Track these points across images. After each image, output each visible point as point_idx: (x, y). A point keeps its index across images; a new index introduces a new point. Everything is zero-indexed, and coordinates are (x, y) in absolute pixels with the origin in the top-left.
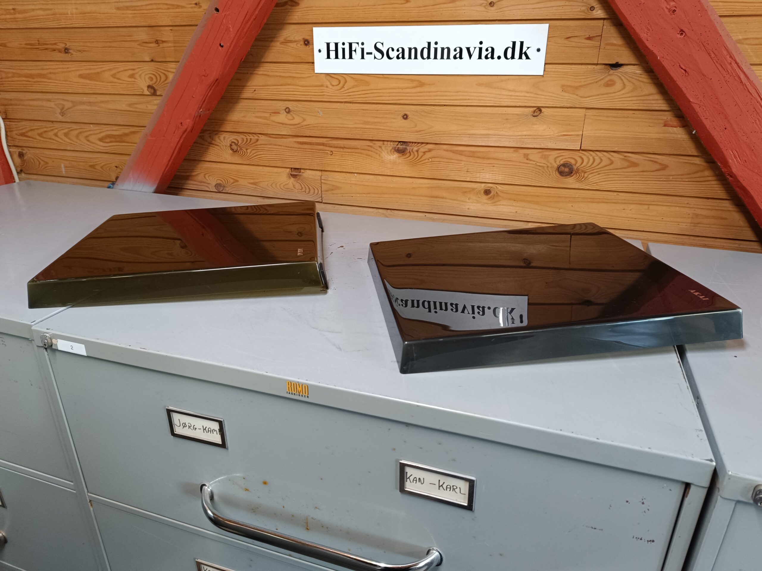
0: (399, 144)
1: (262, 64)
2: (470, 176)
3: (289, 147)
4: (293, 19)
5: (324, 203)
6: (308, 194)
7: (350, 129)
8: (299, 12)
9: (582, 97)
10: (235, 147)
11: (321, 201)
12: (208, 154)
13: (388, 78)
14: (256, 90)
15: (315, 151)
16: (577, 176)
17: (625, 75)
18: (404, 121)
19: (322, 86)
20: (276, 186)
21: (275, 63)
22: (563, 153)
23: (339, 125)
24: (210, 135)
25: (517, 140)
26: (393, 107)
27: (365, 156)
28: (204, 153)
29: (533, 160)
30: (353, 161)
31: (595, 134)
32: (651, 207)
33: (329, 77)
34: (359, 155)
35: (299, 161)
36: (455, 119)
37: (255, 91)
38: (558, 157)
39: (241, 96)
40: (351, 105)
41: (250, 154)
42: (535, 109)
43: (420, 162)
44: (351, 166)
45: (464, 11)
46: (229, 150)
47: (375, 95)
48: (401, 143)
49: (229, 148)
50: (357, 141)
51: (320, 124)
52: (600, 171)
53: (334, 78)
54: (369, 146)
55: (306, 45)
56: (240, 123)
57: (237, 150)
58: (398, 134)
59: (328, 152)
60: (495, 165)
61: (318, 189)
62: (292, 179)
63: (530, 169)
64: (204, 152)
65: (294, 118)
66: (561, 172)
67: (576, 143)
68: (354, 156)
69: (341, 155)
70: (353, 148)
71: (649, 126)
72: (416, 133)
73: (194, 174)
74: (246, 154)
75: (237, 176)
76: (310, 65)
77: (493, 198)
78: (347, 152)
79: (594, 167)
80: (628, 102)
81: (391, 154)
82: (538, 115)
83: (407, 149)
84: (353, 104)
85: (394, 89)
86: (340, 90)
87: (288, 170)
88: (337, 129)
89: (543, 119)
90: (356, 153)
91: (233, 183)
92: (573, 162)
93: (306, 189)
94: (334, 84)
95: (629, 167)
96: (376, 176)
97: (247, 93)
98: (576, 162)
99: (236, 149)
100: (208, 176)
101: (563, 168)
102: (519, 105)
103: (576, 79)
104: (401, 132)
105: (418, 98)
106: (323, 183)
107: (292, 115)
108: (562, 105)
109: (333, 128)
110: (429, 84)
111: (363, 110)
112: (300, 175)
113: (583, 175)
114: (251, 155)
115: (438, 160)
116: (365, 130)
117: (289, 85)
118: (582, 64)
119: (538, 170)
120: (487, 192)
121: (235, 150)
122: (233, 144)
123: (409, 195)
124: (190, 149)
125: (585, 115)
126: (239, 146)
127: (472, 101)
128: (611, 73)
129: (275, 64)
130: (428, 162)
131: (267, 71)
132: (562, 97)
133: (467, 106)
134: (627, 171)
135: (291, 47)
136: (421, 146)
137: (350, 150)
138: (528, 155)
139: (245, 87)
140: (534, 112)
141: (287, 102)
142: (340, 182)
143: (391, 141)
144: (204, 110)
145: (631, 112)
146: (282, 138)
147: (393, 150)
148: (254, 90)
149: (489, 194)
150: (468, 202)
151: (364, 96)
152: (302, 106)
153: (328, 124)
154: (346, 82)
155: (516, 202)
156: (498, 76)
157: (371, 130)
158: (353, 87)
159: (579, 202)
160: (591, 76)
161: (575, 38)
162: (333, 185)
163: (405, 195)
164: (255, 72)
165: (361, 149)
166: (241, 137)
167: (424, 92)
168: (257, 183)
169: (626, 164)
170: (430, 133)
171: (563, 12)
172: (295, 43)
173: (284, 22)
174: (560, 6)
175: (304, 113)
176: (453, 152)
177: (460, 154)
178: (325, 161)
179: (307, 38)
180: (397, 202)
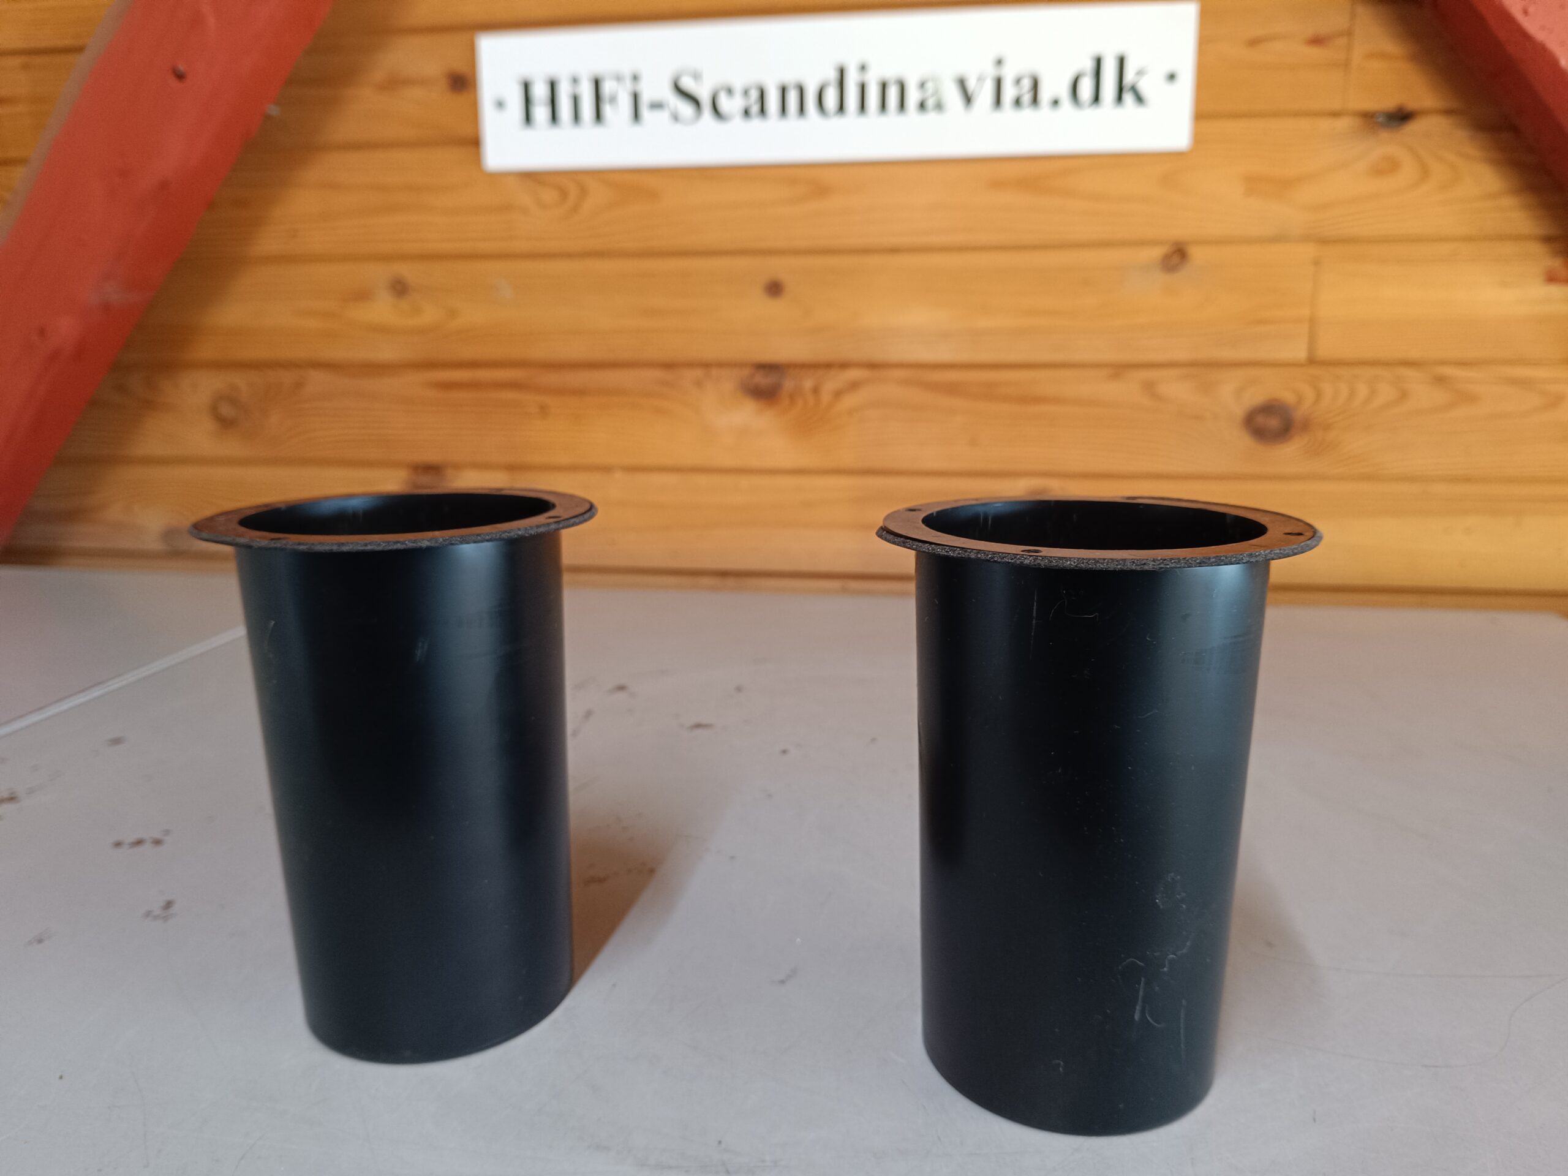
0: (759, 371)
1: (318, 152)
3: (404, 400)
4: (413, 16)
7: (602, 334)
9: (1305, 210)
10: (226, 410)
12: (140, 438)
13: (717, 176)
14: (299, 232)
16: (1305, 440)
17: (1424, 143)
18: (769, 299)
19: (509, 209)
22: (1258, 372)
23: (567, 326)
24: (146, 378)
25: (1118, 342)
26: (735, 262)
27: (650, 414)
28: (126, 434)
29: (1171, 399)
30: (611, 431)
33: (531, 181)
34: (632, 412)
35: (438, 442)
36: (929, 290)
37: (294, 235)
38: (1246, 385)
41: (277, 429)
42: (1168, 248)
43: (825, 422)
46: (208, 422)
47: (677, 229)
48: (764, 369)
49: (209, 415)
50: (623, 370)
51: (506, 323)
52: (1372, 421)
53: (548, 184)
54: (662, 383)
55: (454, 90)
56: (243, 334)
57: (236, 418)
58: (753, 343)
59: (532, 408)
60: (1054, 421)
63: (1161, 429)
65: (418, 311)
66: (1257, 431)
67: (1296, 344)
68: (614, 417)
69: (573, 417)
71: (1503, 284)
72: (809, 336)
73: (93, 502)
74: (264, 428)
76: (468, 149)
78: (594, 407)
79: (1353, 411)
81: (735, 403)
82: (1180, 267)
83: (783, 387)
84: (610, 260)
85: (736, 208)
86: (566, 219)
87: (405, 472)
88: (561, 336)
89: (1192, 275)
90: (622, 406)
92: (1288, 397)
94: (547, 201)
95: (1452, 405)
96: (685, 476)
98: (1301, 398)
99: (233, 418)
100: (141, 507)
101: (1262, 418)
102: (1119, 241)
104: (764, 337)
105: (812, 231)
107: (414, 301)
109: (546, 336)
110: (845, 191)
111: (642, 275)
113: (1321, 434)
114: (280, 432)
115: (882, 415)
116: (650, 334)
117: (401, 211)
118: (1296, 115)
119: (1186, 430)
121: (227, 420)
122: (222, 401)
123: (792, 525)
125: (1317, 263)
126: (240, 406)
128: (1387, 138)
130: (850, 422)
131: (335, 174)
132: (1250, 212)
133: (963, 249)
134: (1447, 418)
135: (407, 100)
136: (825, 375)
137: (602, 400)
138: (1154, 382)
140: (1166, 256)
141: (395, 264)
143: (733, 365)
145: (1445, 248)
146: (383, 373)
147: (739, 393)
151: (644, 233)
152: (442, 273)
154: (583, 192)
157: (669, 334)
158: (606, 210)
161: (1275, 40)
163: (784, 525)
164: (295, 180)
165: (639, 394)
166: (249, 377)
167: (831, 213)
169: (1440, 397)
170: (850, 333)
172: (422, 87)
173: (387, 26)
175: (453, 293)
176: (929, 389)
177: (947, 393)
178: (524, 436)
179: (460, 67)
180: (756, 550)
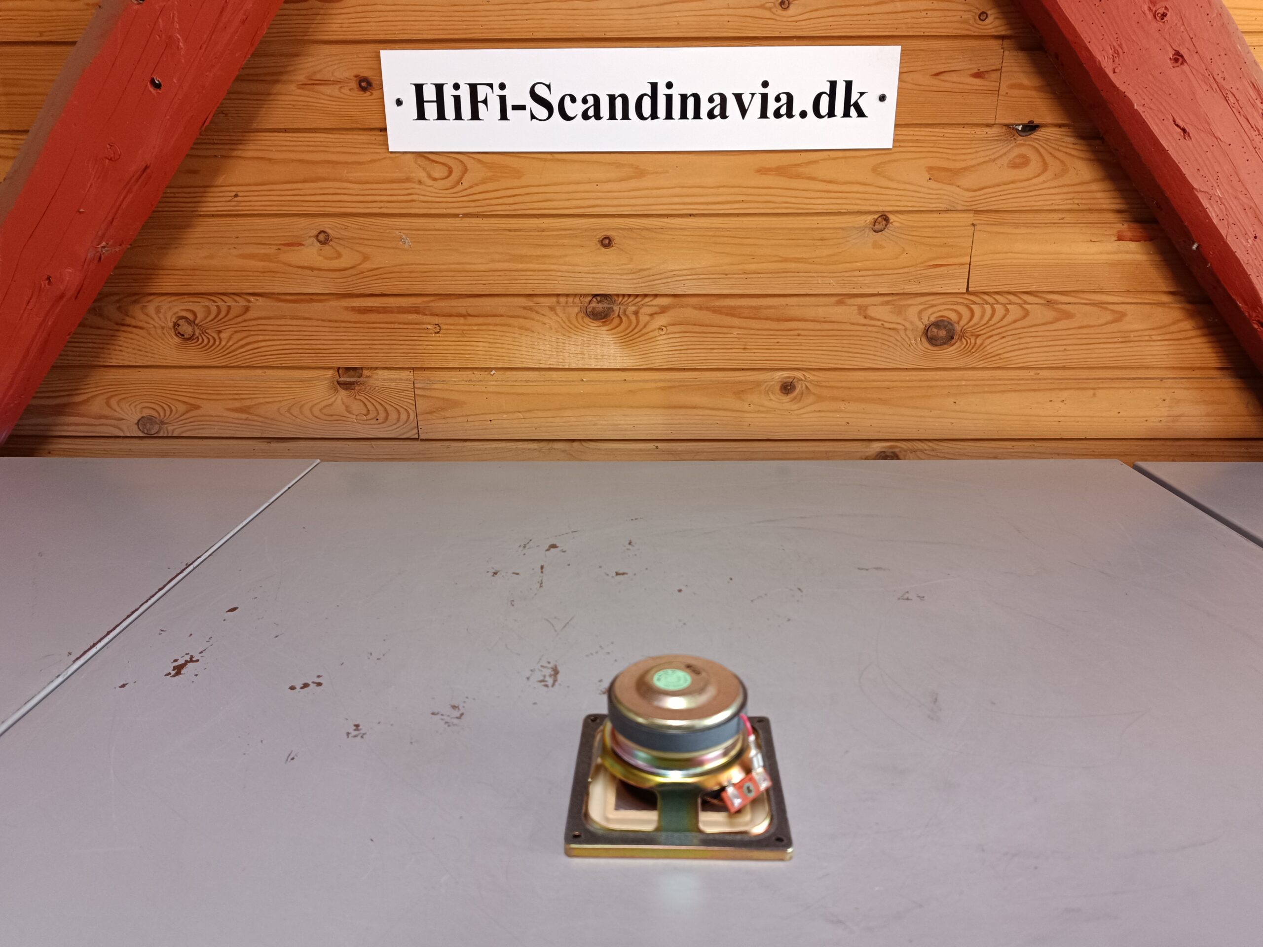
0: (594, 299)
1: (252, 134)
2: (749, 358)
3: (330, 321)
4: (328, 31)
5: (422, 440)
6: (383, 423)
7: (477, 274)
8: (343, 16)
9: (967, 190)
10: (186, 329)
11: (417, 437)
12: (115, 350)
13: (564, 160)
14: (240, 194)
15: (396, 326)
16: (963, 344)
17: (1045, 146)
18: (603, 250)
19: (408, 180)
20: (302, 413)
21: (286, 131)
22: (933, 300)
23: (453, 266)
24: (118, 305)
25: (843, 280)
26: (577, 222)
27: (516, 330)
28: (103, 348)
29: (878, 318)
30: (490, 342)
31: (994, 262)
32: (1099, 393)
33: (424, 160)
34: (505, 328)
35: (357, 351)
36: (716, 243)
37: (236, 196)
38: (925, 309)
39: (199, 209)
40: (479, 220)
41: (228, 342)
42: (876, 216)
43: (643, 335)
44: (483, 355)
45: (727, 19)
46: (172, 338)
47: (535, 198)
48: (599, 298)
49: (172, 333)
50: (497, 300)
51: (407, 265)
52: (1006, 331)
53: (437, 162)
54: (525, 308)
55: (364, 89)
56: (198, 272)
57: (194, 334)
58: (591, 279)
59: (429, 327)
60: (802, 333)
61: (409, 410)
62: (343, 393)
63: (872, 337)
64: (101, 346)
65: (339, 255)
66: (932, 339)
67: (959, 281)
68: (491, 333)
69: (460, 332)
70: (487, 316)
71: (1091, 241)
72: (630, 276)
73: (78, 399)
74: (217, 343)
75: (197, 396)
76: (375, 135)
77: (801, 400)
78: (476, 325)
79: (994, 325)
80: (1053, 197)
81: (579, 323)
82: (884, 229)
83: (613, 311)
84: (484, 219)
85: (578, 183)
86: (452, 188)
87: (331, 372)
88: (450, 274)
89: (893, 235)
90: (496, 325)
91: (187, 412)
92: (953, 316)
93: (378, 413)
94: (436, 175)
95: (1056, 320)
96: (544, 373)
97: (215, 202)
98: (960, 316)
99: (192, 333)
100: (119, 402)
101: (935, 330)
102: (846, 211)
103: (956, 154)
104: (598, 276)
105: (632, 201)
106: (417, 395)
107: (334, 248)
108: (932, 206)
109: (438, 274)
110: (657, 173)
111: (510, 230)
112: (363, 384)
113: (973, 341)
114: (230, 343)
115: (685, 330)
116: (516, 273)
117: (324, 180)
118: (964, 125)
119: (886, 337)
120: (787, 388)
121: (186, 336)
122: (181, 322)
123: (620, 407)
124: (69, 342)
125: (973, 225)
126: (197, 325)
127: (753, 205)
128: (1022, 142)
129: (287, 134)
130: (661, 335)
131: (268, 150)
132: (931, 191)
133: (738, 215)
134: (1053, 328)
135: (324, 95)
136: (642, 302)
137: (481, 320)
138: (866, 307)
139: (208, 190)
140: (875, 221)
141: (319, 220)
142: (462, 391)
143: (576, 295)
144: (110, 243)
145: (1056, 217)
146: (312, 300)
147: (583, 315)
148: (234, 194)
149: (791, 393)
150: (750, 412)
151: (511, 200)
152: (357, 227)
153: (427, 265)
154: (465, 170)
155: (847, 404)
156: (803, 154)
157: (531, 273)
158: (483, 182)
159: (967, 393)
160: (983, 148)
161: (953, 74)
162: (443, 399)
163: (612, 407)
164: (235, 153)
165: (508, 316)
166: (203, 304)
167: (647, 189)
168: (249, 407)
169: (1050, 314)
170: (661, 274)
171: (928, 23)
172: (338, 86)
173: (306, 38)
174: (920, 11)
175: (366, 242)
176: (714, 312)
177: (727, 315)
178: (425, 347)
179: (366, 73)
180: (594, 425)
